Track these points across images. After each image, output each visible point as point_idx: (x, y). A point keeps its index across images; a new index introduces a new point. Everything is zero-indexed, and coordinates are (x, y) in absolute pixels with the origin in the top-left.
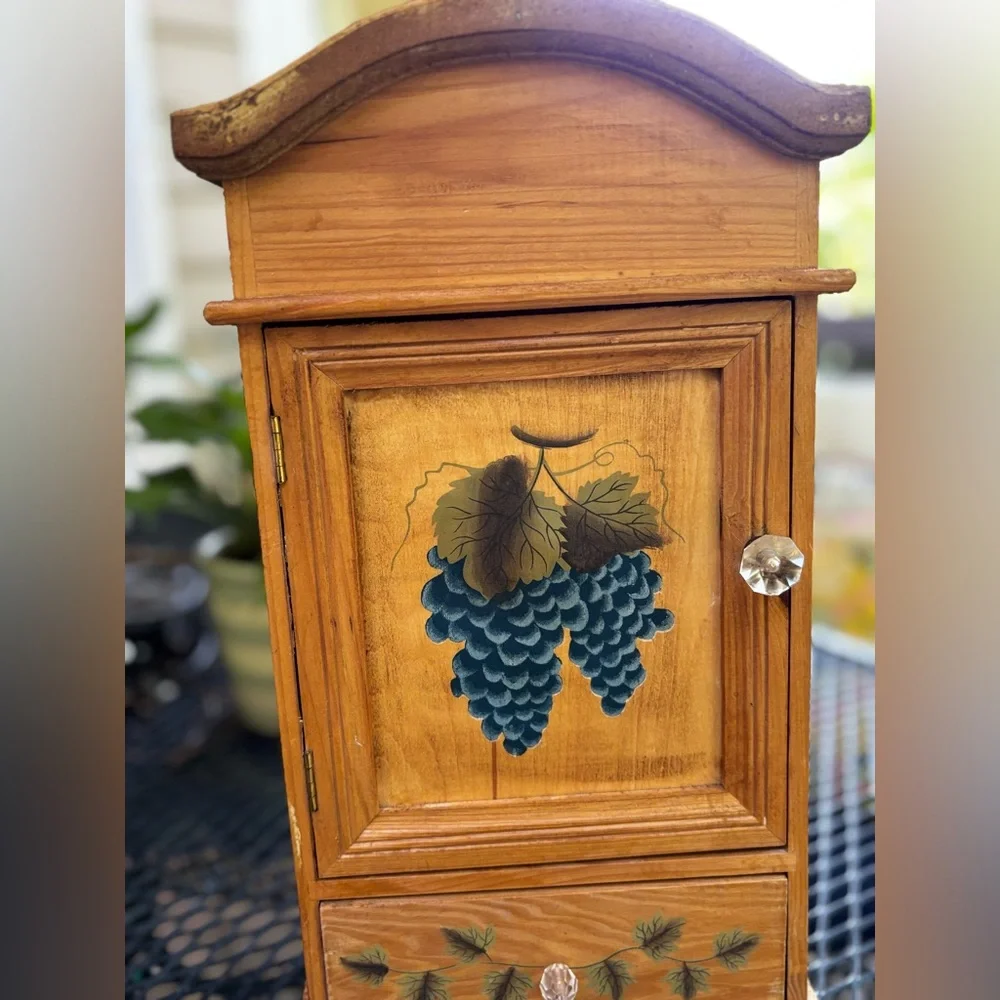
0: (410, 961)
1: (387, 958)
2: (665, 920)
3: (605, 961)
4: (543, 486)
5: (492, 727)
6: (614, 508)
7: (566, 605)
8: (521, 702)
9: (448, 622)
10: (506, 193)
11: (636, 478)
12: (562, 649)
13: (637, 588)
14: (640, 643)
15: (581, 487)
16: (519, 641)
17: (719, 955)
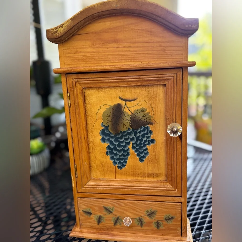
0: (96, 212)
1: (91, 211)
2: (152, 210)
3: (139, 218)
4: (126, 110)
5: (115, 163)
6: (142, 116)
7: (131, 137)
8: (121, 158)
9: (105, 139)
10: (116, 45)
11: (147, 109)
12: (130, 147)
13: (147, 134)
14: (148, 146)
15: (134, 111)
16: (120, 144)
17: (165, 220)
